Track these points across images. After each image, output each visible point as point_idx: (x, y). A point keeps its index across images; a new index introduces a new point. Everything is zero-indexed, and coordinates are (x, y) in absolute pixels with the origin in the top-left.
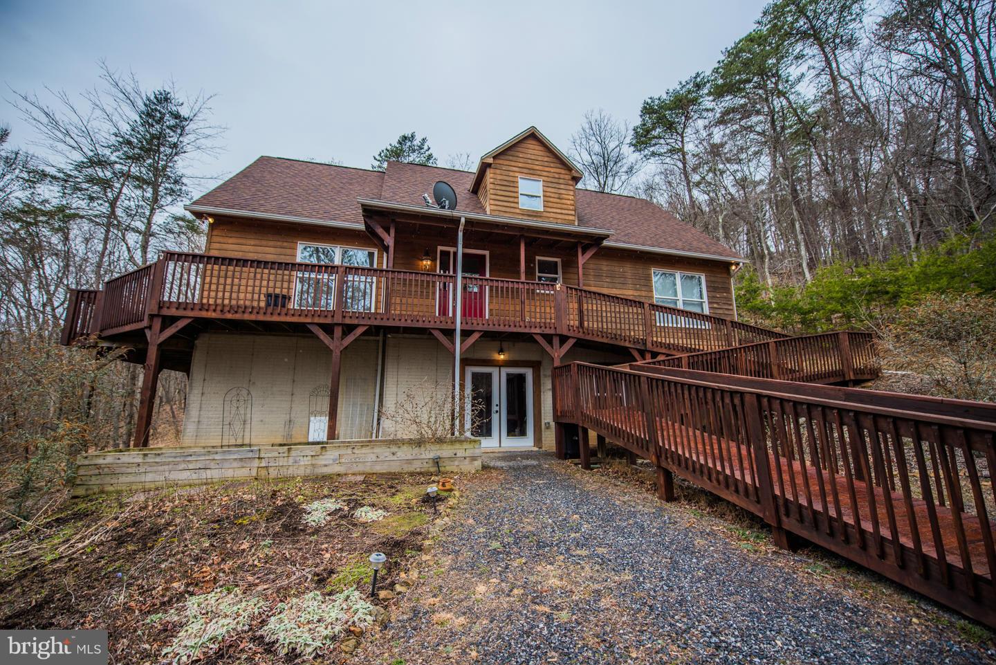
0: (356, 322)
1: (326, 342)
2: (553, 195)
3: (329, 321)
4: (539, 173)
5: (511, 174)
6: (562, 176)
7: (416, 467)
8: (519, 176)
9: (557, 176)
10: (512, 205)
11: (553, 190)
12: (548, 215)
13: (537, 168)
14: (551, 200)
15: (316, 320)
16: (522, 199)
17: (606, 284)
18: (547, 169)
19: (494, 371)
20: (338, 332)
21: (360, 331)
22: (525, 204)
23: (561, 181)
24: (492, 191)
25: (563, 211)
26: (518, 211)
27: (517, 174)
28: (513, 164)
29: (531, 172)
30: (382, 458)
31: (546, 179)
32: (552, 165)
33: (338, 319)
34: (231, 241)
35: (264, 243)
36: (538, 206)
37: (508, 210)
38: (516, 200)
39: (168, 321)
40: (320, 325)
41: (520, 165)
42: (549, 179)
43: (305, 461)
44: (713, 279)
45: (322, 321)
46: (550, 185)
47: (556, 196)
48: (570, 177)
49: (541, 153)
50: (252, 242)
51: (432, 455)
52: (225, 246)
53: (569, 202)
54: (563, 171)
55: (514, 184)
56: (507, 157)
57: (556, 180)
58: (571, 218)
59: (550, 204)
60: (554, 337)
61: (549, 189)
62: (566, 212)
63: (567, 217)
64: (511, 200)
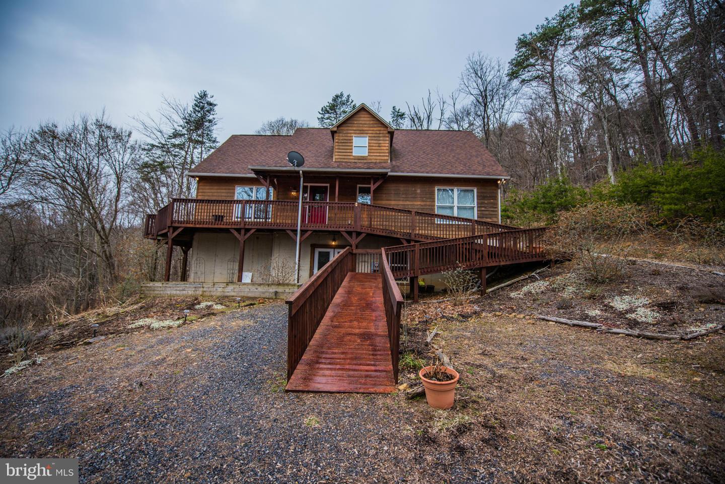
0: (250, 227)
1: (238, 237)
2: (375, 145)
3: (238, 227)
4: (366, 132)
5: (349, 135)
6: (381, 132)
7: (267, 295)
8: (354, 135)
9: (378, 132)
10: (349, 154)
11: (375, 142)
12: (371, 158)
13: (366, 129)
14: (374, 148)
15: (233, 227)
16: (354, 150)
17: (402, 199)
18: (372, 129)
19: (331, 251)
20: (243, 232)
21: (253, 231)
22: (356, 152)
23: (381, 135)
24: (336, 147)
25: (381, 154)
26: (352, 157)
27: (352, 135)
28: (350, 128)
29: (362, 132)
30: (251, 290)
31: (371, 135)
32: (375, 126)
33: (242, 226)
34: (207, 187)
35: (221, 187)
36: (365, 153)
37: (346, 157)
38: (351, 151)
39: (175, 229)
40: (235, 229)
41: (355, 129)
42: (373, 135)
43: (220, 290)
44: (483, 191)
45: (236, 227)
46: (373, 138)
47: (377, 145)
48: (386, 132)
49: (368, 119)
50: (216, 188)
51: (274, 290)
52: (204, 191)
53: (385, 148)
54: (382, 129)
55: (350, 142)
56: (347, 125)
57: (378, 135)
58: (386, 158)
59: (372, 151)
60: (353, 233)
61: (373, 141)
62: (383, 154)
63: (383, 158)
64: (348, 151)
